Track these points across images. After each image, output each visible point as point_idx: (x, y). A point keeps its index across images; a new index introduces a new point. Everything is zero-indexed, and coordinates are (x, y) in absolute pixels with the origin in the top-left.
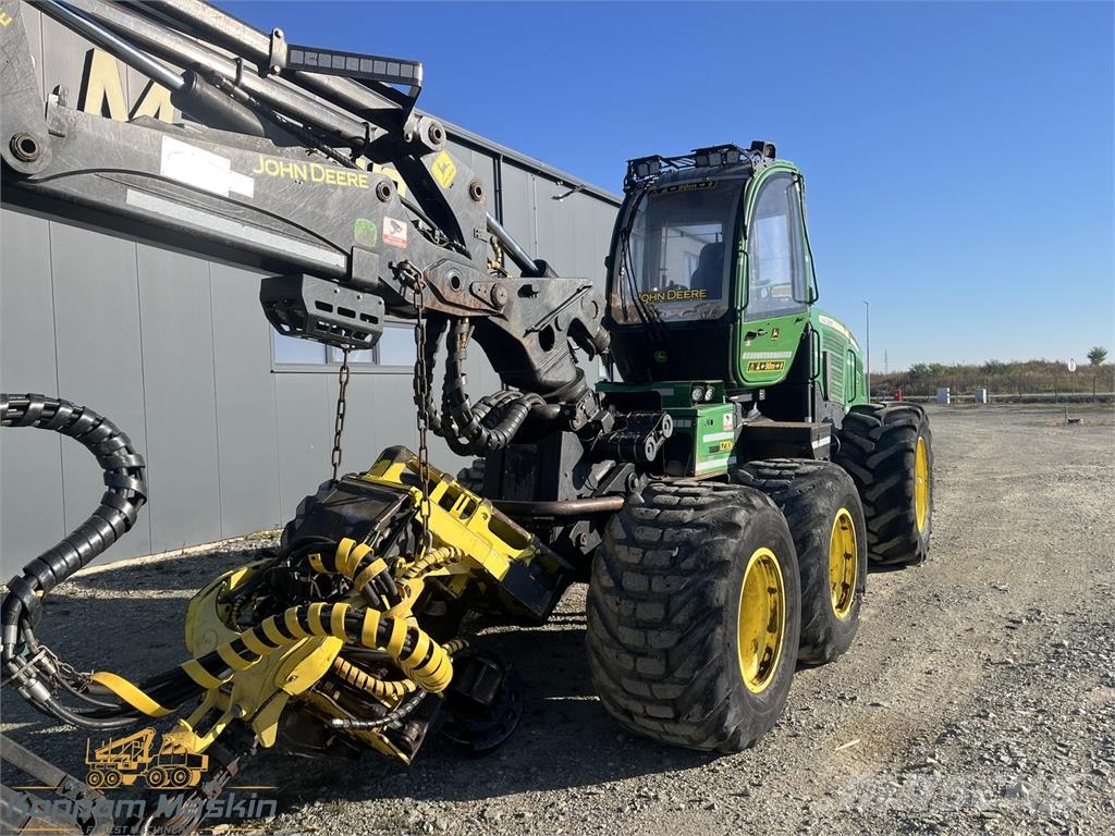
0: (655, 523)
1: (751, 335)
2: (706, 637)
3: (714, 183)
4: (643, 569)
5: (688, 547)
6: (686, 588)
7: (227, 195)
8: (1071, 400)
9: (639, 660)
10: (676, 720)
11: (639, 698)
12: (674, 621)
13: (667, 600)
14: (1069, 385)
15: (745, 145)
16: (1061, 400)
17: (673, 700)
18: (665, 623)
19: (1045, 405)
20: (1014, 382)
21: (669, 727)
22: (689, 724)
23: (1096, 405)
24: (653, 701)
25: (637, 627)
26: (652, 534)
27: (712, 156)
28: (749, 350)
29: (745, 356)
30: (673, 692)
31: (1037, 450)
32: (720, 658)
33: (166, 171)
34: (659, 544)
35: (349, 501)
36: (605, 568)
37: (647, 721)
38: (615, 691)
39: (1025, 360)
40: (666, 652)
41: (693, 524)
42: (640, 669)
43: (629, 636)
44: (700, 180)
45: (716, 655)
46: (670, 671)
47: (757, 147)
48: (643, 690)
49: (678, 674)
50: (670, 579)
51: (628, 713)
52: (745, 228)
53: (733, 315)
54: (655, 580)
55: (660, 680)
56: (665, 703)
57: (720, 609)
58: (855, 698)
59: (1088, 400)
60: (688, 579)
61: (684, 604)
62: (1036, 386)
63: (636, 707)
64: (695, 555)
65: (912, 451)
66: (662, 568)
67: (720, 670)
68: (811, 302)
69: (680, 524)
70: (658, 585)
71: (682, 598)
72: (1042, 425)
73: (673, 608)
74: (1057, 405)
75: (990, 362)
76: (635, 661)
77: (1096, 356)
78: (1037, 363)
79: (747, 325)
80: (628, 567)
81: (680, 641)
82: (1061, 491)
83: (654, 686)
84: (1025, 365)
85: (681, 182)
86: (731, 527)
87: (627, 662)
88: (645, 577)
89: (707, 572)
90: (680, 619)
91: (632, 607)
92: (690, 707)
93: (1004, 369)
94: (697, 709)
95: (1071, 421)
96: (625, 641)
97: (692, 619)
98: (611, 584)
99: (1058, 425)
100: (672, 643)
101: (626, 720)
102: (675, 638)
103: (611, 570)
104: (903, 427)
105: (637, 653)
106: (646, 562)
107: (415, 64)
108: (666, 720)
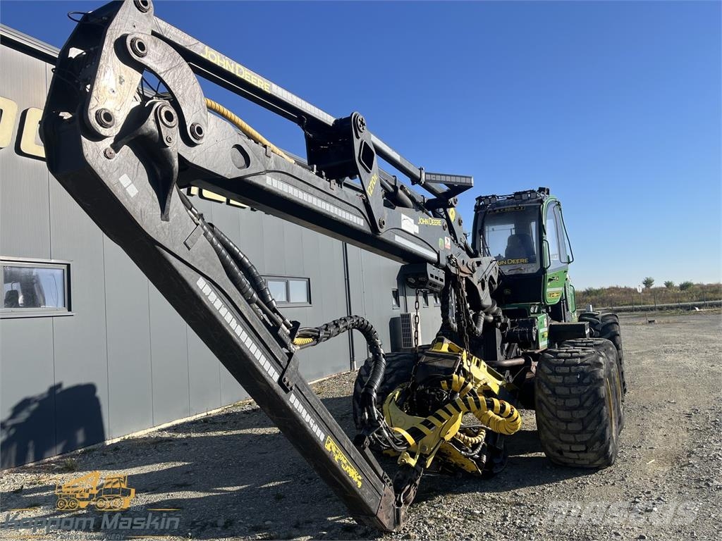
0: (564, 365)
1: (550, 280)
2: (600, 411)
3: (523, 207)
4: (564, 384)
5: (584, 374)
6: (588, 391)
7: (413, 233)
8: (642, 310)
9: (569, 425)
10: (586, 451)
11: (567, 443)
12: (585, 405)
13: (579, 396)
14: (638, 301)
15: (536, 189)
16: (636, 310)
17: (586, 441)
18: (581, 407)
19: (627, 313)
20: (604, 300)
21: (581, 455)
22: (594, 452)
23: (657, 312)
24: (576, 443)
25: (568, 410)
26: (566, 370)
27: (523, 195)
28: (550, 287)
29: (548, 290)
30: (586, 437)
31: (642, 337)
32: (606, 420)
33: (403, 228)
34: (570, 374)
35: (435, 360)
36: (545, 386)
37: (571, 454)
38: (555, 441)
39: (607, 286)
40: (582, 420)
41: (582, 364)
42: (569, 428)
43: (563, 414)
44: (515, 206)
45: (605, 419)
46: (584, 428)
47: (541, 190)
48: (571, 439)
49: (589, 429)
50: (580, 388)
51: (560, 452)
52: (543, 226)
53: (543, 270)
54: (572, 389)
55: (579, 433)
56: (581, 443)
57: (604, 399)
58: (640, 447)
59: (652, 309)
60: (588, 387)
61: (588, 397)
62: (617, 302)
63: (566, 447)
64: (588, 377)
65: (618, 335)
66: (574, 384)
67: (607, 425)
68: (569, 263)
69: (576, 365)
70: (574, 391)
71: (586, 396)
72: (635, 324)
73: (583, 400)
74: (634, 313)
75: (588, 289)
76: (567, 425)
77: (648, 283)
78: (614, 288)
79: (549, 274)
80: (557, 384)
81: (589, 414)
82: (670, 358)
83: (577, 436)
84: (608, 289)
85: (506, 207)
86: (599, 365)
87: (563, 426)
88: (566, 388)
89: (595, 383)
90: (588, 404)
91: (563, 401)
92: (594, 444)
93: (597, 292)
94: (597, 444)
95: (650, 322)
96: (561, 417)
97: (593, 404)
98: (550, 392)
99: (643, 324)
100: (585, 415)
101: (558, 455)
102: (587, 413)
103: (548, 386)
104: (612, 324)
105: (567, 422)
106: (566, 382)
107: (471, 178)
108: (581, 452)
